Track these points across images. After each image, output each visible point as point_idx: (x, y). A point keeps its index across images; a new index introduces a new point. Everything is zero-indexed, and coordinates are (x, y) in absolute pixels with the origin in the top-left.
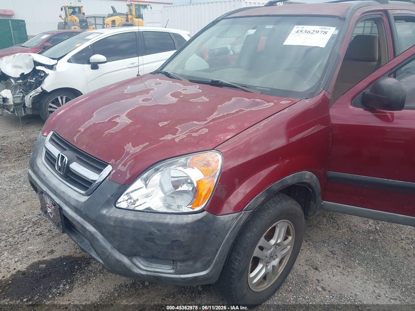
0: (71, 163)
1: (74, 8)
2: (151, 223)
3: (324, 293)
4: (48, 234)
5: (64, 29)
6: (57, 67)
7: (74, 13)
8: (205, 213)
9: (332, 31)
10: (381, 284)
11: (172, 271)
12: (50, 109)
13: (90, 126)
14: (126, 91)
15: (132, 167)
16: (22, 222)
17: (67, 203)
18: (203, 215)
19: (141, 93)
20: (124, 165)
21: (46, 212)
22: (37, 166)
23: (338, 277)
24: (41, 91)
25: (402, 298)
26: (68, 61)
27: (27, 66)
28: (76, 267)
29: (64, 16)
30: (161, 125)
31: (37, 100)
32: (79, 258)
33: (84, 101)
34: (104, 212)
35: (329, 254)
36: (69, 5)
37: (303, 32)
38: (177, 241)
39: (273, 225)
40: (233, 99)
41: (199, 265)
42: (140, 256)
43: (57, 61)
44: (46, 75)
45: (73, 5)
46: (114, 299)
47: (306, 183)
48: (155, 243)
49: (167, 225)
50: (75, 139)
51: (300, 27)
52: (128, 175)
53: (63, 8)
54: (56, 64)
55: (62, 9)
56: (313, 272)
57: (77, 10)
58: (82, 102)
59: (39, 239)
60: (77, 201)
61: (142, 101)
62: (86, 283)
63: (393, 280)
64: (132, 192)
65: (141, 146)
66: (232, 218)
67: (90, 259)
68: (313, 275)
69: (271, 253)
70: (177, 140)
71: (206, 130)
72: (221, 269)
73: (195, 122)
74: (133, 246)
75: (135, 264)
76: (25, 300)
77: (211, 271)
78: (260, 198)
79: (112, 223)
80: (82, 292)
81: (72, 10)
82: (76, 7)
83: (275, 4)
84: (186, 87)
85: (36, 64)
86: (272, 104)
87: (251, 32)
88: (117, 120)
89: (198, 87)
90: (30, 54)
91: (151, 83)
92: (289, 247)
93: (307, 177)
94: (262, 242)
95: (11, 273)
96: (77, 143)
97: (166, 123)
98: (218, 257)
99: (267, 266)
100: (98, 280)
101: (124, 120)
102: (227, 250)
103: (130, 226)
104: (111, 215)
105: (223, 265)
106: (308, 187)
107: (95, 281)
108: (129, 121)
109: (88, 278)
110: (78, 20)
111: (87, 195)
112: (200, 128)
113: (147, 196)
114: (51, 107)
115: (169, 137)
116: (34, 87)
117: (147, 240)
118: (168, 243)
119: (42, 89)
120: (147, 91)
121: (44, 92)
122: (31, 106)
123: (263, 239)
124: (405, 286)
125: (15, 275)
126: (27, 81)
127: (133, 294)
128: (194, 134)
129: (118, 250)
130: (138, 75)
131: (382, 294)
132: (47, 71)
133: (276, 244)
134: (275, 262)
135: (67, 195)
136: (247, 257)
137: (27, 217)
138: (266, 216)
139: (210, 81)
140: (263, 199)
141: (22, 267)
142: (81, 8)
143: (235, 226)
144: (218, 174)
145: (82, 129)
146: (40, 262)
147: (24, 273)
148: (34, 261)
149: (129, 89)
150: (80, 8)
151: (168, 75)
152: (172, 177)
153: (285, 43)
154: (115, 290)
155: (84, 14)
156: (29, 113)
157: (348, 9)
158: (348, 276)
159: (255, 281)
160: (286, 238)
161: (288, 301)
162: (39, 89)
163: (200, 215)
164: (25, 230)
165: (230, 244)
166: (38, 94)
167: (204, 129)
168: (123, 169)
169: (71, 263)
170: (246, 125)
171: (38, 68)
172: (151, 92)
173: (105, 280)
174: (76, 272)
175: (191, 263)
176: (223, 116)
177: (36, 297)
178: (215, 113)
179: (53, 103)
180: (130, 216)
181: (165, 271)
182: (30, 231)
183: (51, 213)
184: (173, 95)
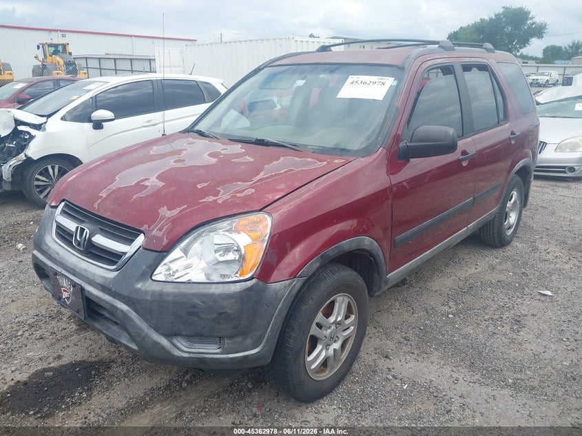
0: (94, 236)
1: (56, 46)
2: (193, 295)
3: (395, 381)
4: (51, 337)
5: (41, 75)
6: (48, 126)
7: (56, 52)
8: (254, 281)
9: (390, 82)
10: (460, 368)
11: (219, 351)
12: (36, 183)
13: (114, 192)
14: (152, 153)
15: (169, 232)
16: (14, 325)
17: (91, 282)
18: (252, 283)
19: (172, 153)
20: (160, 230)
21: (59, 298)
22: (46, 244)
23: (412, 364)
24: (25, 158)
25: (482, 380)
26: (62, 119)
27: (5, 126)
28: (93, 373)
29: (41, 57)
30: (199, 187)
31: (18, 171)
32: (95, 362)
33: (100, 164)
34: (139, 286)
35: (402, 340)
36: (49, 42)
37: (359, 83)
38: (224, 313)
39: (332, 299)
40: (281, 158)
41: (249, 341)
42: (181, 335)
43: (46, 118)
44: (32, 137)
45: (55, 42)
46: (145, 404)
47: (366, 250)
48: (199, 317)
49: (212, 295)
50: (96, 206)
51: (355, 78)
52: (165, 239)
53: (41, 46)
54: (45, 123)
55: (38, 48)
56: (383, 360)
57: (60, 49)
58: (98, 165)
59: (40, 344)
60: (104, 278)
61: (174, 162)
62: (107, 389)
63: (473, 363)
64: (171, 262)
65: (178, 210)
66: (284, 285)
67: (110, 363)
68: (383, 364)
69: (331, 333)
70: (220, 202)
71: (253, 190)
72: (274, 346)
73: (239, 183)
74: (173, 324)
75: (175, 346)
76: (31, 413)
77: (263, 348)
78: (315, 264)
79: (149, 298)
80: (104, 399)
81: (53, 49)
82: (59, 45)
83: (328, 49)
84: (225, 147)
85: (18, 122)
86: (325, 163)
87: (300, 83)
88: (147, 183)
89: (240, 146)
90: (9, 110)
91: (183, 143)
92: (352, 328)
93: (366, 243)
94: (320, 317)
95: (8, 385)
96: (98, 210)
97: (205, 184)
98: (271, 330)
99: (327, 349)
100: (123, 385)
101: (154, 182)
102: (280, 322)
103: (170, 299)
104: (148, 289)
105: (276, 340)
106: (369, 256)
107: (119, 388)
108: (161, 184)
109: (110, 384)
110: (61, 62)
111: (116, 270)
112: (245, 189)
113: (188, 267)
114: (38, 180)
115: (211, 199)
116: (14, 154)
117: (190, 314)
118: (214, 316)
119: (26, 156)
120: (179, 152)
121: (29, 161)
122: (10, 180)
123: (320, 315)
124: (486, 369)
125: (13, 386)
126: (5, 146)
127: (168, 398)
128: (238, 195)
129: (155, 330)
130: (163, 135)
131: (460, 378)
132: (33, 132)
133: (337, 323)
134: (337, 346)
135: (90, 272)
136: (303, 333)
137: (21, 319)
138: (323, 287)
139: (254, 140)
140: (318, 265)
141: (23, 376)
142: (67, 47)
143: (289, 294)
144: (267, 238)
145: (104, 194)
146: (45, 370)
147: (25, 384)
148: (36, 369)
149: (155, 150)
150: (64, 46)
151: (201, 134)
152: (215, 244)
153: (339, 96)
154: (146, 394)
155: (70, 54)
156: (6, 189)
157: (408, 58)
158: (423, 362)
159: (313, 367)
160: (347, 317)
161: (354, 392)
162: (22, 156)
163: (249, 284)
164: (19, 334)
165: (284, 315)
166: (20, 162)
167: (250, 190)
168: (160, 234)
169: (86, 368)
170: (297, 185)
171: (21, 128)
172: (184, 152)
173: (132, 385)
174: (94, 378)
175: (239, 339)
176: (272, 176)
177: (45, 409)
178: (262, 174)
179: (41, 174)
180: (169, 289)
181: (211, 351)
182: (27, 334)
183: (68, 298)
184: (211, 155)
